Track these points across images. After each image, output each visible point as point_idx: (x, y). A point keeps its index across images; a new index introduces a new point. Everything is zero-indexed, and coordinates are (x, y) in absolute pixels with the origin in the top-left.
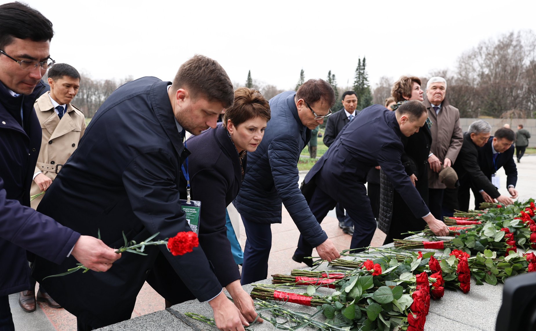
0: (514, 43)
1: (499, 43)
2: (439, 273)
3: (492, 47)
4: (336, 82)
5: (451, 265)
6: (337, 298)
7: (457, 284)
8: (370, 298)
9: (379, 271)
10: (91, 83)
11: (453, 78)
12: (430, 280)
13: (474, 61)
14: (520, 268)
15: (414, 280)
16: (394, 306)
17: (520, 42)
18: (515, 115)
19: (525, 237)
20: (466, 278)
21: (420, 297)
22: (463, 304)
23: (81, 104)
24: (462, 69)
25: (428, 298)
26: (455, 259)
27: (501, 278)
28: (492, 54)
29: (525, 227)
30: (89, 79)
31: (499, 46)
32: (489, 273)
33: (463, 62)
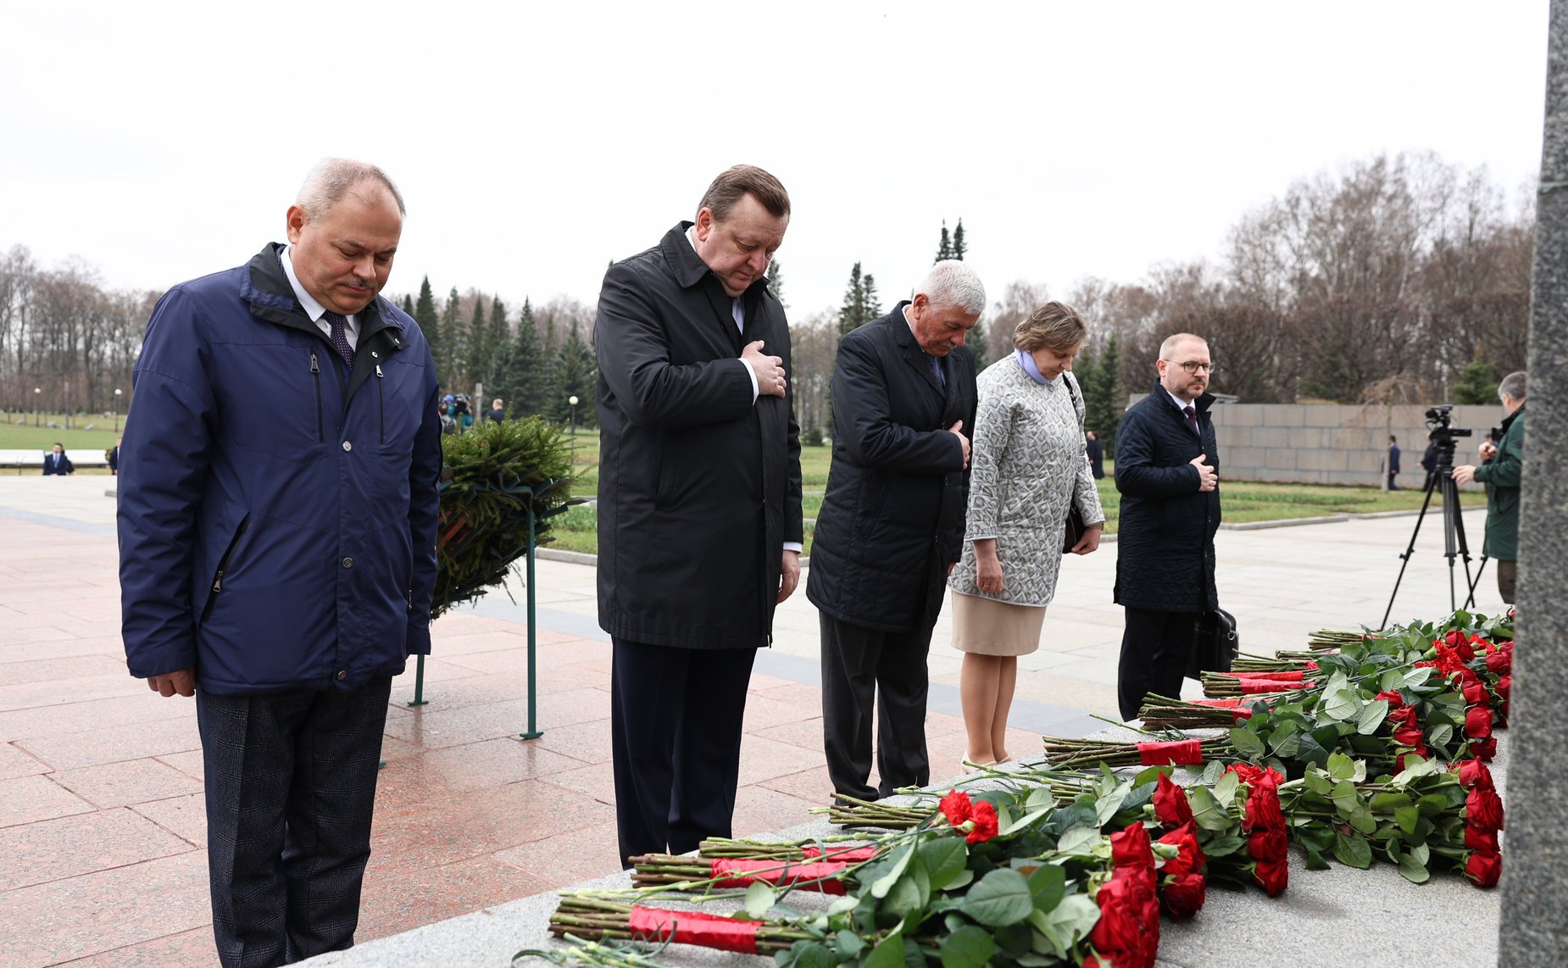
0: (1388, 189)
1: (1345, 188)
2: (1186, 828)
3: (1328, 198)
4: (875, 298)
5: (1225, 806)
6: (847, 919)
7: (1246, 868)
8: (956, 913)
9: (990, 827)
10: (99, 301)
11: (1218, 288)
12: (1158, 853)
13: (1279, 238)
14: (1442, 809)
15: (1106, 853)
16: (1036, 936)
17: (1404, 186)
18: (1398, 392)
19: (1450, 721)
20: (1273, 844)
21: (1125, 899)
22: (1267, 930)
23: (65, 368)
24: (1245, 260)
25: (1151, 910)
26: (1238, 784)
27: (1382, 844)
28: (1328, 218)
29: (1449, 689)
30: (93, 289)
31: (1346, 195)
32: (1347, 830)
33: (1248, 242)
